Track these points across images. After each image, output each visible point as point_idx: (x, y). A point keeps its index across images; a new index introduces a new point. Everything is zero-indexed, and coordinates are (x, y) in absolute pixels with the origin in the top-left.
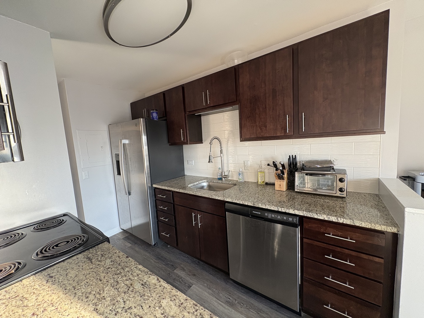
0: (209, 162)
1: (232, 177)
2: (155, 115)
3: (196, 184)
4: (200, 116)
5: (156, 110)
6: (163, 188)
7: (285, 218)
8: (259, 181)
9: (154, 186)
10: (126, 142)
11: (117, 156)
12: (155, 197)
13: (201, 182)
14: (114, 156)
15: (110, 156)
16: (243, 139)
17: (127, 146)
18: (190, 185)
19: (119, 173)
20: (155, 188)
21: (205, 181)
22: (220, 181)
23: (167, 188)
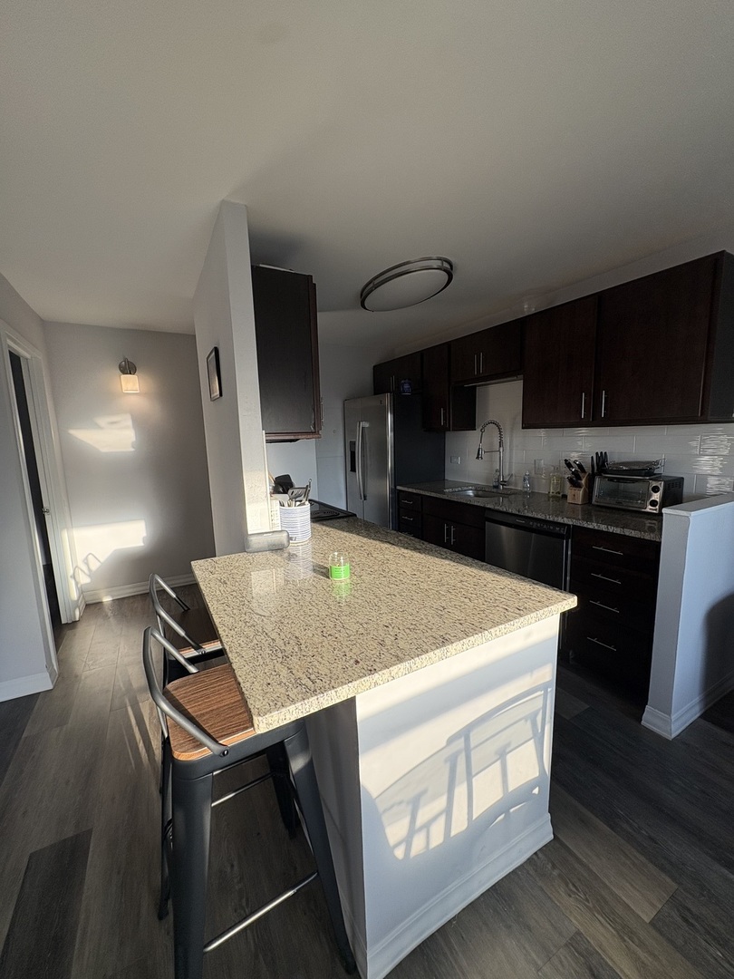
0: (478, 458)
1: (516, 485)
2: (406, 386)
3: (457, 490)
4: (475, 387)
5: (409, 379)
6: (410, 490)
7: (551, 528)
8: (552, 491)
9: (398, 488)
10: (367, 425)
11: (353, 444)
12: (399, 504)
13: (465, 488)
14: (348, 445)
15: (342, 443)
16: (527, 425)
17: (366, 431)
18: (447, 490)
19: (353, 469)
20: (400, 491)
21: (473, 488)
22: (495, 490)
23: (414, 491)
